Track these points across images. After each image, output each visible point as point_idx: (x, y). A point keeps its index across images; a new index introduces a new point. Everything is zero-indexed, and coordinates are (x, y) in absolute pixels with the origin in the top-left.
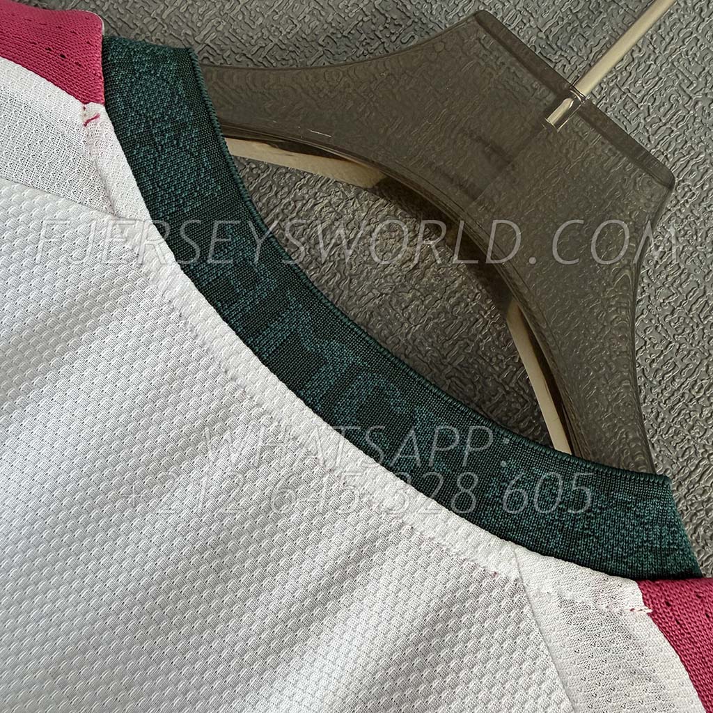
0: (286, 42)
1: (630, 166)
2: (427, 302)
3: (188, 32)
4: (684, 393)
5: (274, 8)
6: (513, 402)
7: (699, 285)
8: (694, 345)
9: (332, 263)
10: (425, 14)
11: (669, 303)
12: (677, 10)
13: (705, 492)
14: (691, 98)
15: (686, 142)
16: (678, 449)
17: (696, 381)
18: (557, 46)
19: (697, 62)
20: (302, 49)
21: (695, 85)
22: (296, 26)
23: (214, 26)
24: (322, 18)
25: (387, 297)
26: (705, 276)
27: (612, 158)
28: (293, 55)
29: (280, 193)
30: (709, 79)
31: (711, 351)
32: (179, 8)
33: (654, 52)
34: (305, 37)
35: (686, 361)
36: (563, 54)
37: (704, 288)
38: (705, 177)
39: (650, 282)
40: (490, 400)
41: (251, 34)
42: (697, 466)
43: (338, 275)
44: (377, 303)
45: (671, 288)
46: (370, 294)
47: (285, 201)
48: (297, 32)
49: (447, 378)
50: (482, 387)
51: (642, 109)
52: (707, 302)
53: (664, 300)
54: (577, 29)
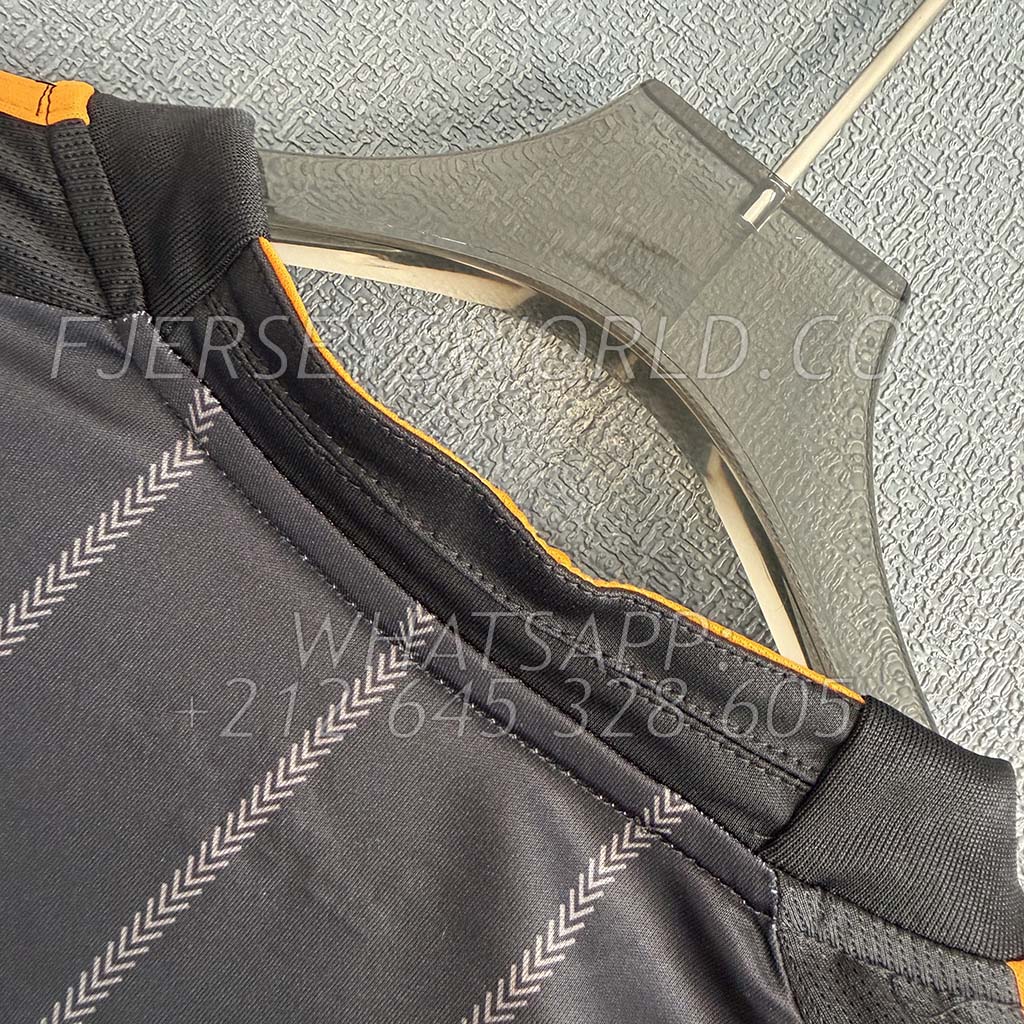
0: (398, 135)
1: (862, 281)
2: (609, 472)
3: (266, 127)
4: (955, 574)
5: (380, 92)
6: (733, 601)
7: (961, 430)
8: (962, 509)
9: (478, 427)
10: (581, 95)
11: (926, 456)
12: (903, 81)
13: (993, 703)
14: (929, 190)
15: (929, 246)
16: (954, 648)
17: (969, 556)
18: (755, 130)
19: (934, 145)
20: (420, 144)
21: (933, 173)
22: (411, 114)
23: (300, 117)
24: (444, 103)
25: (556, 468)
26: (968, 418)
27: (839, 271)
28: (409, 153)
29: (402, 336)
30: (950, 165)
31: (984, 517)
32: (251, 96)
33: (878, 133)
34: (424, 128)
35: (954, 531)
36: (762, 140)
37: (969, 434)
38: (958, 290)
39: (898, 429)
40: (703, 599)
41: (350, 127)
42: (980, 672)
43: (488, 441)
44: (542, 477)
45: (926, 436)
46: (533, 465)
47: (409, 347)
48: (413, 122)
49: (644, 574)
50: (692, 583)
51: (869, 206)
52: (973, 451)
53: (918, 452)
54: (777, 110)
